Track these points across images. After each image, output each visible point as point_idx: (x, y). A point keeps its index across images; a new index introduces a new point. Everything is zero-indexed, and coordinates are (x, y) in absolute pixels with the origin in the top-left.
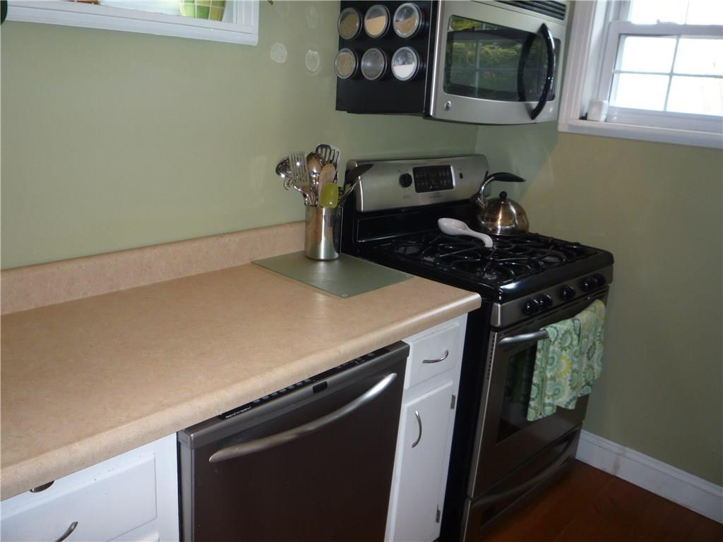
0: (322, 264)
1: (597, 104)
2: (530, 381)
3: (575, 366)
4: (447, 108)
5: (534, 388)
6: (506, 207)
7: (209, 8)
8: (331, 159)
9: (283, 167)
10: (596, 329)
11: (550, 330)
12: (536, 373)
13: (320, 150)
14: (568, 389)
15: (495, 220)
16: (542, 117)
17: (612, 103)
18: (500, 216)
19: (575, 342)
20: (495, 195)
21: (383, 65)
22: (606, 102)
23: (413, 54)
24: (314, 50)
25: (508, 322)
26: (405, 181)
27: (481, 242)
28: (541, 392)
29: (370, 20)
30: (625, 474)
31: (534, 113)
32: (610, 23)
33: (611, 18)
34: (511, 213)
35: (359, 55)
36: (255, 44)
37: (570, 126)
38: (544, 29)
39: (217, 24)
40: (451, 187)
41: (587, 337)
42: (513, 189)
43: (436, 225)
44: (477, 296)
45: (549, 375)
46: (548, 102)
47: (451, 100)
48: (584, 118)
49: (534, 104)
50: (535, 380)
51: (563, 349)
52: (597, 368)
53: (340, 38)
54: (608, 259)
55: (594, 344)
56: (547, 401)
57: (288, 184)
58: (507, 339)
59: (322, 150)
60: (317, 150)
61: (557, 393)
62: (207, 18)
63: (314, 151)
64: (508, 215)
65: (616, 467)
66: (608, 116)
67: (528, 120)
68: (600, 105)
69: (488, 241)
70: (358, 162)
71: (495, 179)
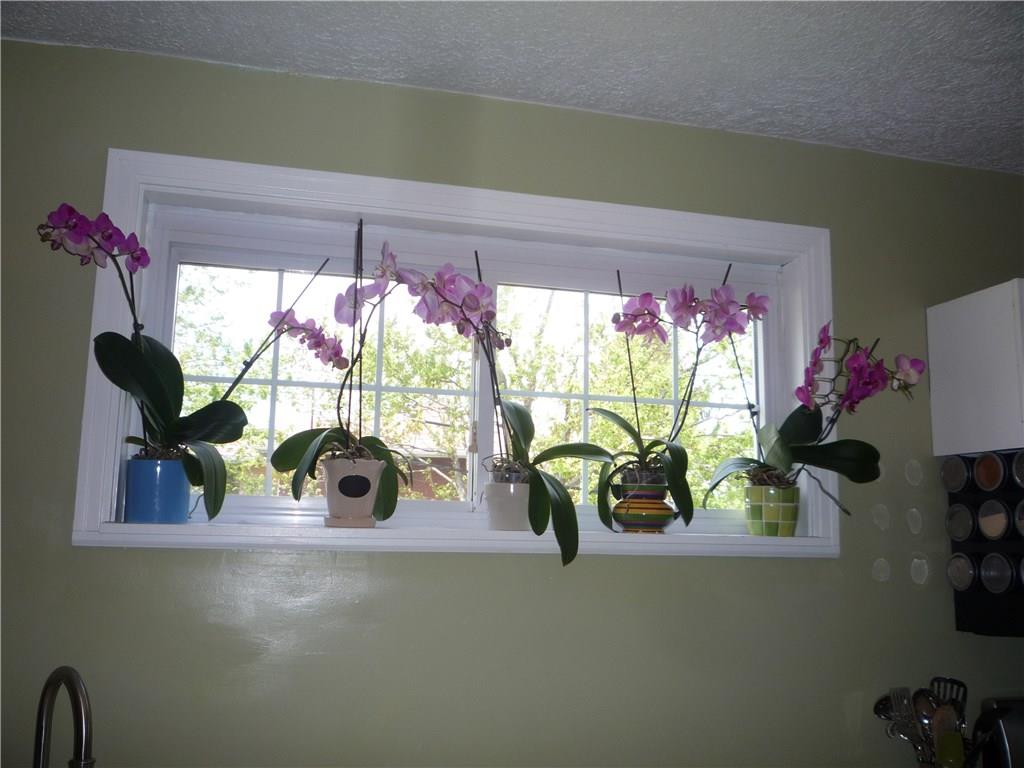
7: (777, 524)
8: (954, 696)
9: (883, 707)
13: (936, 684)
21: (1009, 573)
24: (919, 558)
29: (986, 519)
35: (977, 559)
36: (836, 556)
39: (788, 540)
53: (953, 541)
57: (892, 730)
59: (939, 685)
60: (932, 684)
62: (776, 535)
63: (926, 686)
70: (998, 702)
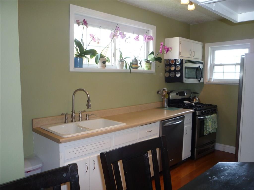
0: (165, 108)
1: (211, 79)
2: (204, 127)
3: (212, 124)
4: (185, 81)
5: (205, 128)
6: (196, 98)
10: (215, 118)
11: (207, 117)
12: (205, 125)
14: (211, 128)
15: (194, 101)
16: (201, 81)
17: (214, 78)
18: (195, 100)
19: (211, 119)
20: (194, 96)
21: (174, 75)
22: (212, 78)
23: (179, 73)
24: (161, 73)
25: (199, 114)
26: (177, 94)
27: (192, 104)
28: (206, 129)
29: (171, 68)
30: (226, 151)
31: (199, 81)
32: (211, 64)
33: (211, 63)
34: (197, 99)
36: (154, 73)
37: (207, 83)
38: (199, 66)
40: (185, 95)
41: (213, 119)
42: (196, 95)
43: (183, 102)
44: (194, 110)
45: (207, 125)
46: (202, 79)
47: (186, 79)
48: (209, 81)
49: (199, 79)
50: (205, 126)
51: (209, 121)
52: (217, 126)
53: (165, 71)
54: (216, 106)
55: (215, 121)
56: (207, 130)
57: (159, 95)
58: (199, 118)
61: (209, 129)
64: (196, 99)
65: (224, 149)
66: (213, 80)
67: (198, 82)
68: (211, 78)
69: (193, 104)
71: (193, 93)
